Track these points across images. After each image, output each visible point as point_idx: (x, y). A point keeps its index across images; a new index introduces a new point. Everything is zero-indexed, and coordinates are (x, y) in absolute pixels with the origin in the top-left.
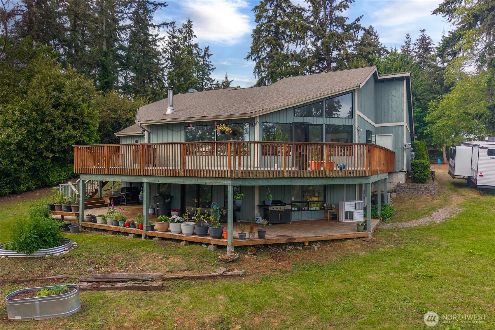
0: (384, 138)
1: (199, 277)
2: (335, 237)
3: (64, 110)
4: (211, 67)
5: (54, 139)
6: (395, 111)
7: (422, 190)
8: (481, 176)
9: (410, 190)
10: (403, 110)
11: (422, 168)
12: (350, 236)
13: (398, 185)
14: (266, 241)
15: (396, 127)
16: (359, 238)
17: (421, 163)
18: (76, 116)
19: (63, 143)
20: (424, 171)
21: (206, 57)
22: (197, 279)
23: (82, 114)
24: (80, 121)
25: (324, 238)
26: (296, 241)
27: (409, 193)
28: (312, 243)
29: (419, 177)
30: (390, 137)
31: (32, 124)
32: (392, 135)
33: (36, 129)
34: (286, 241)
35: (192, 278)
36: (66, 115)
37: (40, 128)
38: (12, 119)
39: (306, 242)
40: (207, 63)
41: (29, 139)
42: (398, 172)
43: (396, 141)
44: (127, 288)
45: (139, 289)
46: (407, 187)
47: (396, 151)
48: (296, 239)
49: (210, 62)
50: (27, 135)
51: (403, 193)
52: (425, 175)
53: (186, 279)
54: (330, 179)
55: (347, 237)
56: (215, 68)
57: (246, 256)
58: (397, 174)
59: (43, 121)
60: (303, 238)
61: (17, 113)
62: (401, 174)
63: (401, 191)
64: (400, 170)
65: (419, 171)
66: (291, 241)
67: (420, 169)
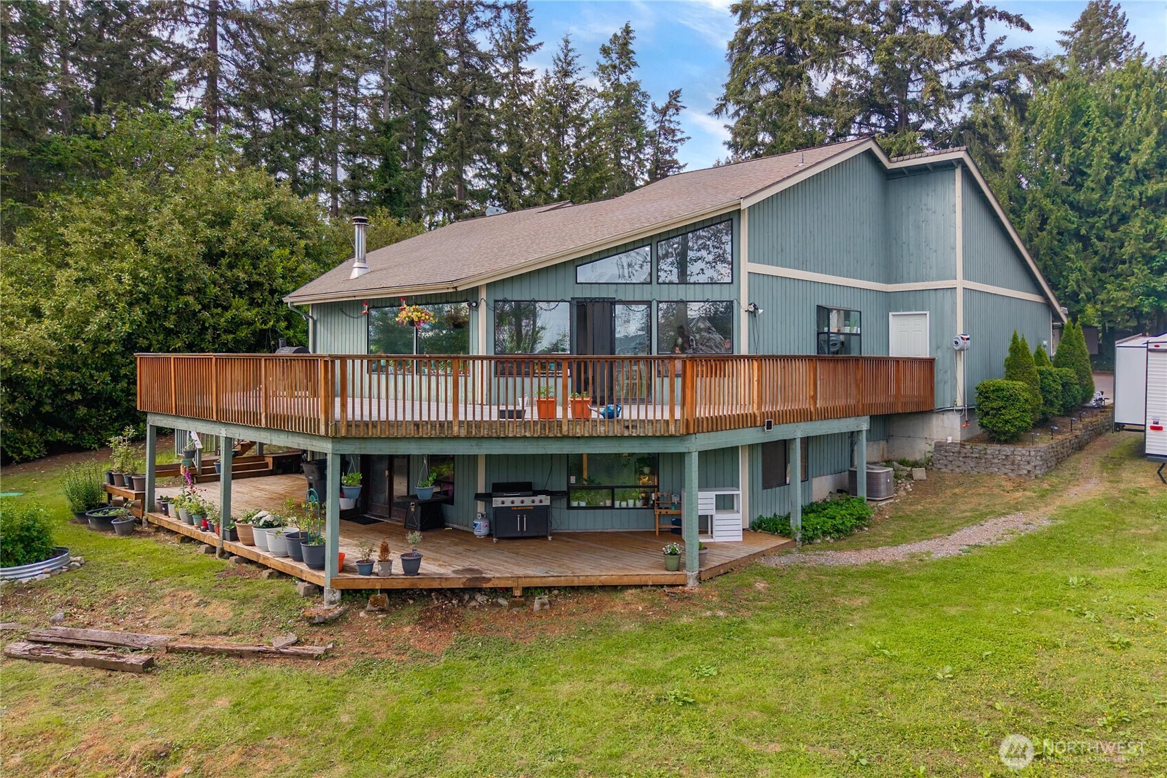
0: (911, 320)
1: (232, 651)
2: (593, 579)
3: (231, 266)
4: (679, 136)
5: (204, 329)
6: (935, 251)
7: (996, 461)
8: (1157, 428)
9: (967, 460)
10: (954, 248)
11: (1001, 404)
12: (636, 581)
13: (940, 446)
14: (415, 581)
15: (938, 292)
16: (662, 586)
17: (997, 390)
18: (256, 278)
19: (224, 337)
20: (1003, 411)
21: (671, 111)
22: (228, 656)
23: (270, 274)
24: (267, 286)
25: (563, 582)
26: (489, 585)
27: (964, 468)
28: (529, 592)
29: (994, 426)
30: (923, 318)
31: (155, 300)
32: (928, 313)
33: (166, 308)
34: (464, 584)
35: (219, 653)
36: (233, 276)
37: (173, 307)
38: (115, 291)
39: (517, 588)
40: (672, 126)
41: (155, 329)
42: (944, 411)
43: (938, 330)
44: (84, 662)
45: (103, 666)
46: (959, 453)
47: (938, 356)
48: (489, 580)
49: (679, 123)
50: (149, 322)
51: (950, 467)
52: (1007, 422)
53: (209, 654)
54: (581, 441)
55: (626, 581)
56: (689, 138)
57: (362, 614)
58: (941, 416)
59: (180, 292)
60: (508, 578)
61: (126, 278)
62: (950, 415)
63: (945, 462)
64: (948, 405)
65: (992, 409)
66: (478, 585)
67: (994, 405)
